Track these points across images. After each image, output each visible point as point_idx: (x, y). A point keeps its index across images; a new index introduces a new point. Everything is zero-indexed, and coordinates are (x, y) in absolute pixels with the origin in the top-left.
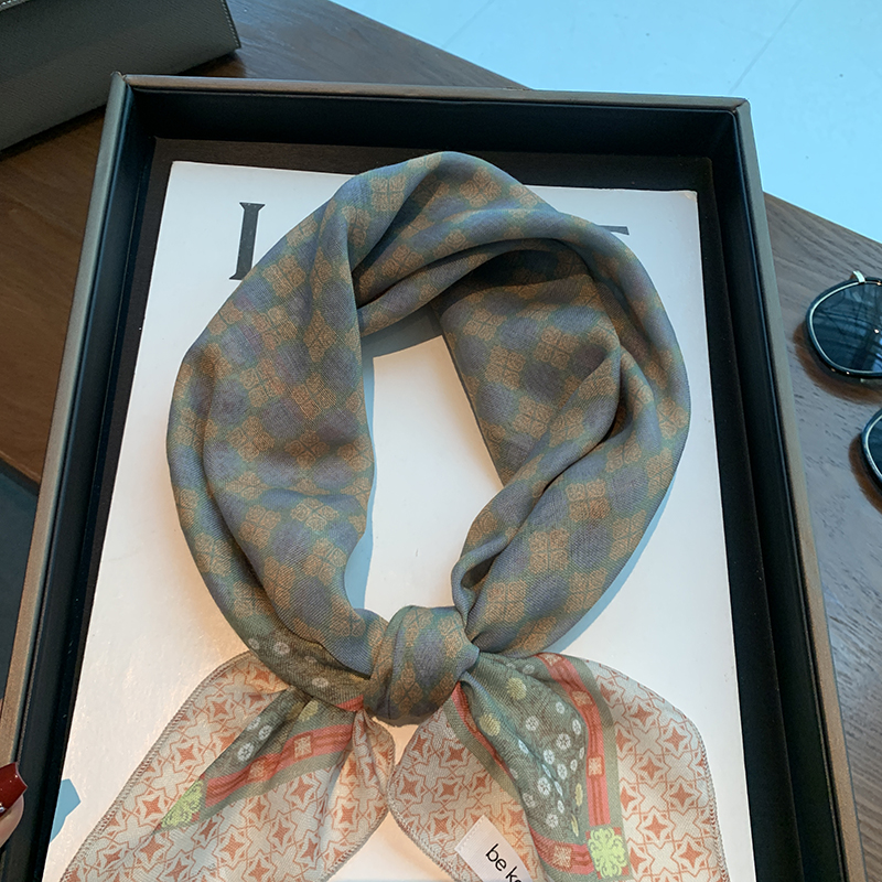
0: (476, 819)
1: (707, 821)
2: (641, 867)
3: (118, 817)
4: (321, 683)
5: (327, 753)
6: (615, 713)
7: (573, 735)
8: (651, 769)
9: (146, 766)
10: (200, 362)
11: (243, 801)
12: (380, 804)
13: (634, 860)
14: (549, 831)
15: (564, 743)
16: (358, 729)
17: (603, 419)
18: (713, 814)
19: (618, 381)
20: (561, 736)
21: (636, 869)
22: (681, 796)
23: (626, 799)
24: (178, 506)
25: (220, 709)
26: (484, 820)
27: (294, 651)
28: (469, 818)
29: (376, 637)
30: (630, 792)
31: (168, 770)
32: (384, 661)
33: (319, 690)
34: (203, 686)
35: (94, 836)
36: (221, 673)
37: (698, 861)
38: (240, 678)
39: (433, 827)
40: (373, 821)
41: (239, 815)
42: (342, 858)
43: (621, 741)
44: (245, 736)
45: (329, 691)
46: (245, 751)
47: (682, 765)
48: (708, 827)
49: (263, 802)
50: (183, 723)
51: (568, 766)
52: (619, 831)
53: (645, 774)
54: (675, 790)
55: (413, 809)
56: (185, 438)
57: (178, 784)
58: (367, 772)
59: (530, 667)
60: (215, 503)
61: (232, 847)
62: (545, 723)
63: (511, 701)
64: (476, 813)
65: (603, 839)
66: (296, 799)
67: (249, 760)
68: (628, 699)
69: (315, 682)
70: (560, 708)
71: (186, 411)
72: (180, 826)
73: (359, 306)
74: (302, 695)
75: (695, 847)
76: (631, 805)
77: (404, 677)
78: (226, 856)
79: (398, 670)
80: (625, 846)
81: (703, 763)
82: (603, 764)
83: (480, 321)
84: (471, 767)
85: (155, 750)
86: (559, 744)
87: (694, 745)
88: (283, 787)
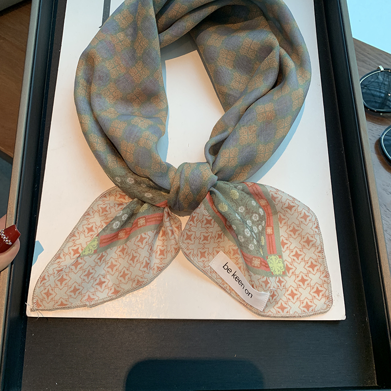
0: (218, 252)
1: (319, 252)
2: (291, 271)
3: (61, 256)
4: (148, 195)
5: (152, 225)
6: (278, 208)
7: (259, 215)
8: (294, 231)
9: (72, 235)
10: (88, 59)
11: (116, 247)
12: (176, 247)
13: (288, 269)
14: (250, 251)
15: (255, 217)
16: (166, 215)
17: (272, 78)
18: (322, 249)
19: (278, 60)
20: (254, 215)
21: (289, 272)
22: (308, 242)
23: (284, 244)
24: (81, 123)
25: (104, 210)
26: (221, 253)
27: (136, 182)
28: (215, 252)
29: (171, 174)
30: (285, 241)
31: (82, 236)
32: (176, 184)
33: (148, 199)
34: (96, 201)
35: (51, 263)
36: (104, 196)
37: (316, 269)
38: (112, 198)
39: (200, 255)
40: (173, 254)
41: (114, 253)
42: (160, 270)
43: (281, 220)
44: (116, 219)
45: (152, 199)
46: (116, 225)
47: (309, 228)
48: (320, 255)
49: (125, 247)
50: (88, 216)
51: (258, 227)
52: (280, 257)
53: (292, 233)
54: (305, 239)
55: (190, 247)
56: (82, 93)
57: (87, 242)
58: (170, 233)
59: (240, 187)
60: (97, 122)
61: (112, 267)
62: (247, 209)
63: (232, 200)
64: (218, 250)
65: (274, 260)
66: (140, 244)
67: (118, 228)
68: (283, 200)
69: (146, 195)
70: (254, 203)
71: (82, 81)
72: (89, 255)
73: (159, 33)
74: (140, 202)
75: (314, 263)
76: (286, 246)
77: (185, 190)
78: (110, 270)
79: (182, 186)
80: (283, 263)
81: (317, 227)
82: (273, 229)
83: (214, 39)
84: (215, 228)
85: (76, 228)
86: (253, 218)
87: (314, 219)
88: (133, 240)
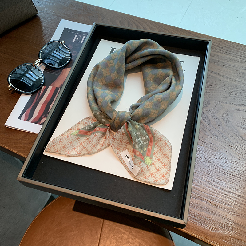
1: (169, 160)
2: (154, 165)
3: (64, 135)
4: (103, 120)
5: (102, 131)
6: (156, 138)
7: (146, 138)
8: (160, 149)
9: (71, 129)
10: (97, 67)
11: (85, 137)
12: (108, 143)
13: (153, 164)
16: (108, 129)
18: (170, 159)
20: (143, 137)
21: (153, 165)
22: (165, 155)
23: (154, 154)
24: (87, 90)
25: (86, 123)
26: (127, 151)
27: (100, 113)
28: (124, 149)
29: (114, 113)
30: (155, 153)
31: (74, 131)
32: (114, 117)
33: (103, 121)
34: (84, 119)
35: (59, 137)
36: (87, 118)
37: (165, 167)
38: (90, 120)
39: (117, 148)
40: (106, 146)
41: (83, 139)
42: (100, 151)
43: (156, 144)
44: (89, 126)
45: (104, 122)
46: (88, 128)
47: (166, 149)
48: (169, 161)
49: (89, 138)
50: (79, 124)
51: (144, 142)
52: (151, 158)
53: (159, 150)
54: (164, 154)
55: (114, 143)
56: (91, 79)
60: (93, 91)
62: (141, 134)
63: (136, 129)
64: (126, 149)
65: (148, 158)
66: (94, 137)
67: (88, 130)
68: (158, 135)
69: (102, 120)
70: (144, 132)
71: (92, 75)
72: (73, 135)
74: (100, 123)
75: (165, 164)
76: (155, 155)
77: (117, 120)
78: (80, 145)
79: (116, 118)
80: (152, 161)
81: (171, 149)
82: (152, 147)
83: (149, 71)
84: (126, 139)
85: (73, 127)
87: (169, 146)
88: (92, 135)
